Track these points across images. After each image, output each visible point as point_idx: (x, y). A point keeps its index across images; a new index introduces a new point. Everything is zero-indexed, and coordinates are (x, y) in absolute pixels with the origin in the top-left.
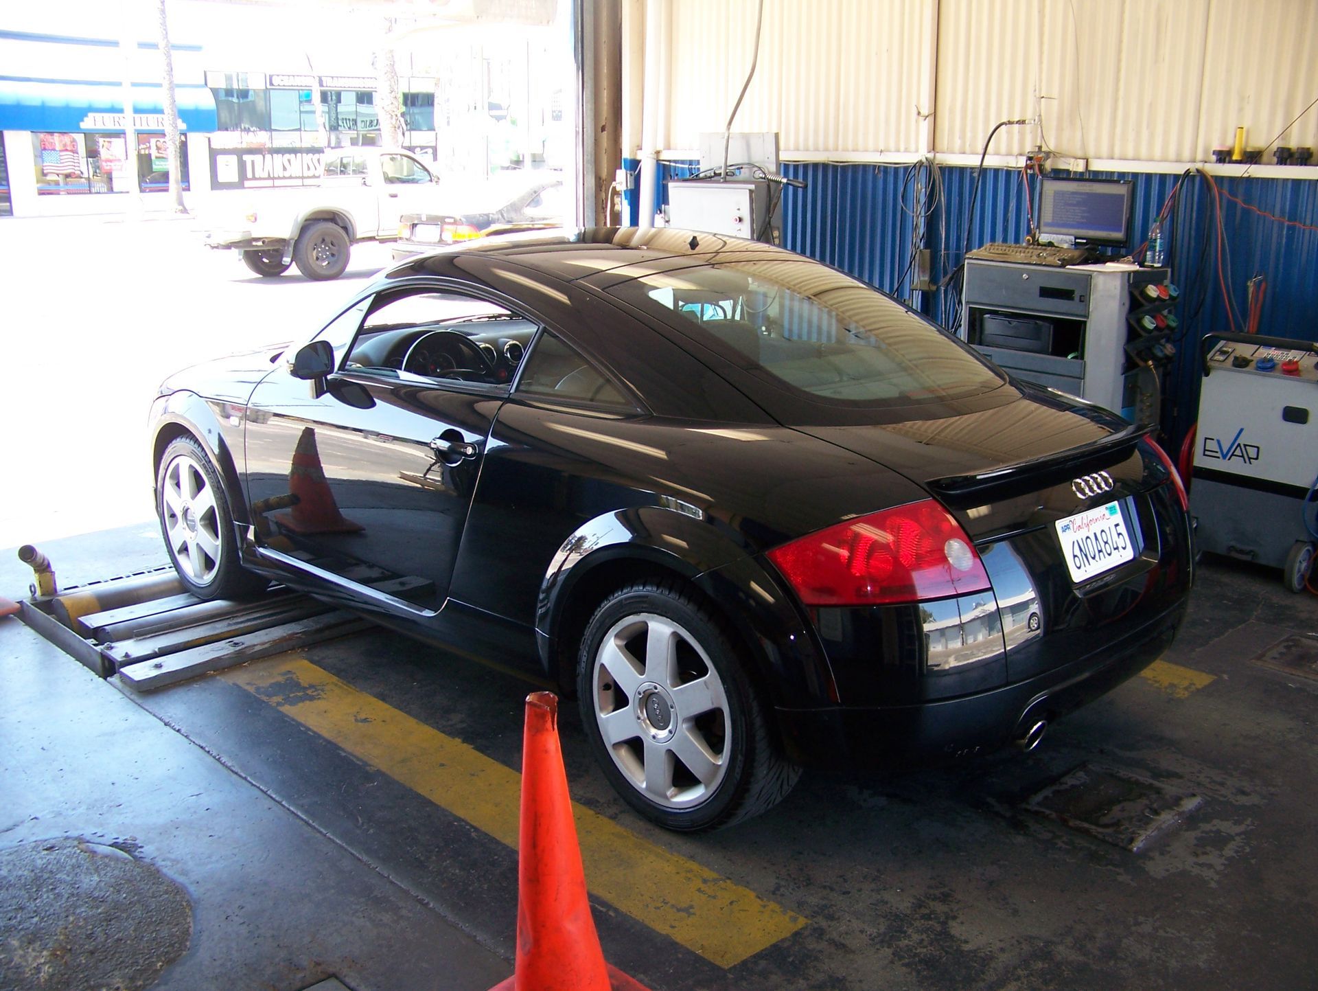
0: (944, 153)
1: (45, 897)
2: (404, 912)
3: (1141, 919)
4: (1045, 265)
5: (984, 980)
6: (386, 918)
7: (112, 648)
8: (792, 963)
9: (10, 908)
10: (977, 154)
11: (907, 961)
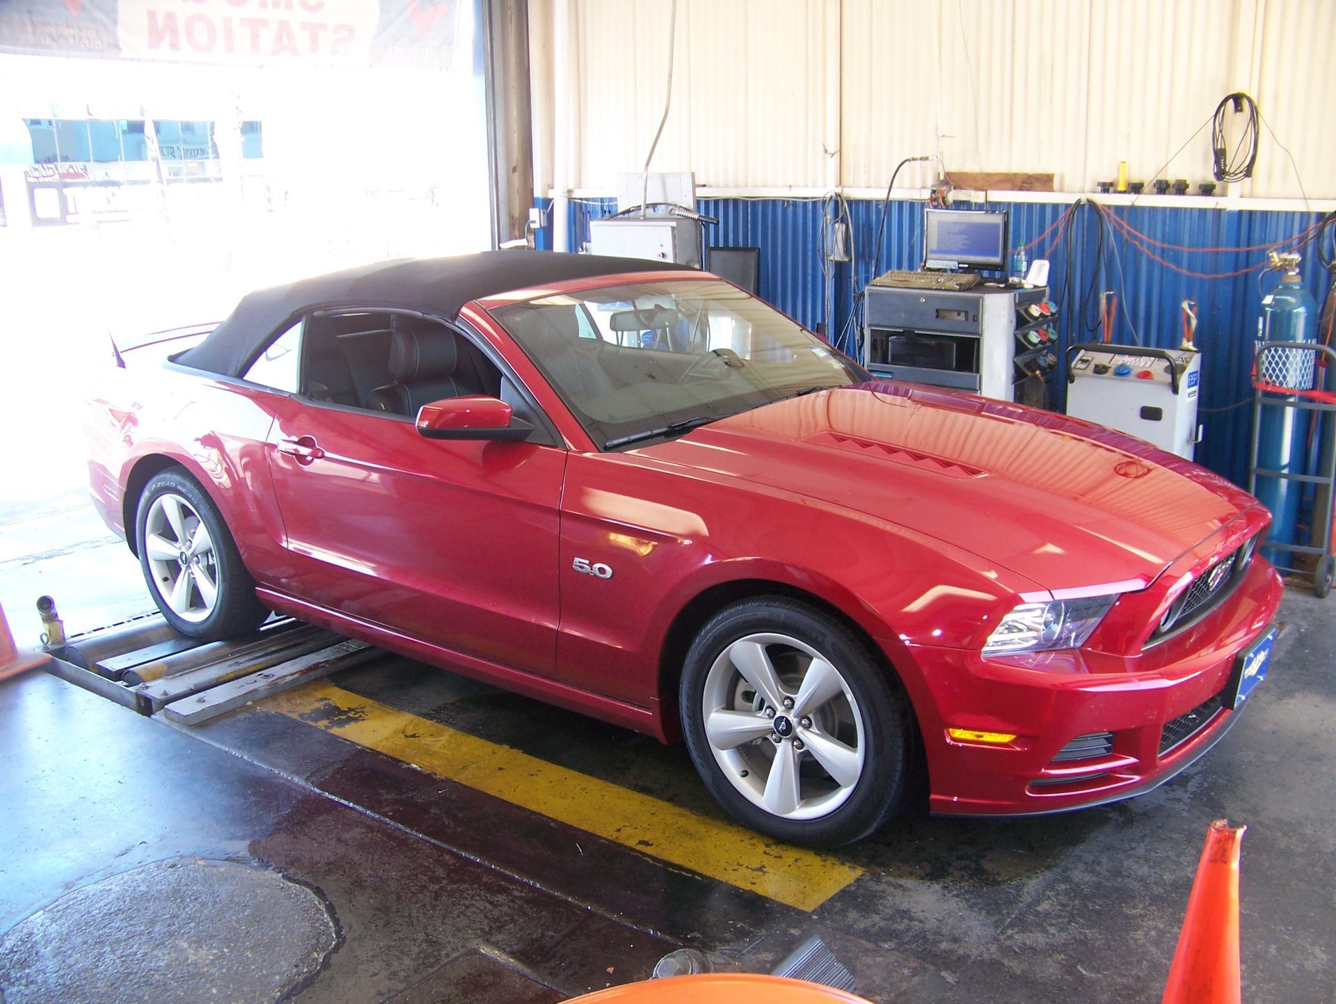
0: (850, 187)
1: (191, 906)
2: (516, 893)
3: (1134, 845)
4: (944, 290)
5: (1022, 902)
6: (501, 898)
7: (147, 688)
8: (863, 902)
9: (164, 917)
10: (882, 188)
11: (955, 892)
